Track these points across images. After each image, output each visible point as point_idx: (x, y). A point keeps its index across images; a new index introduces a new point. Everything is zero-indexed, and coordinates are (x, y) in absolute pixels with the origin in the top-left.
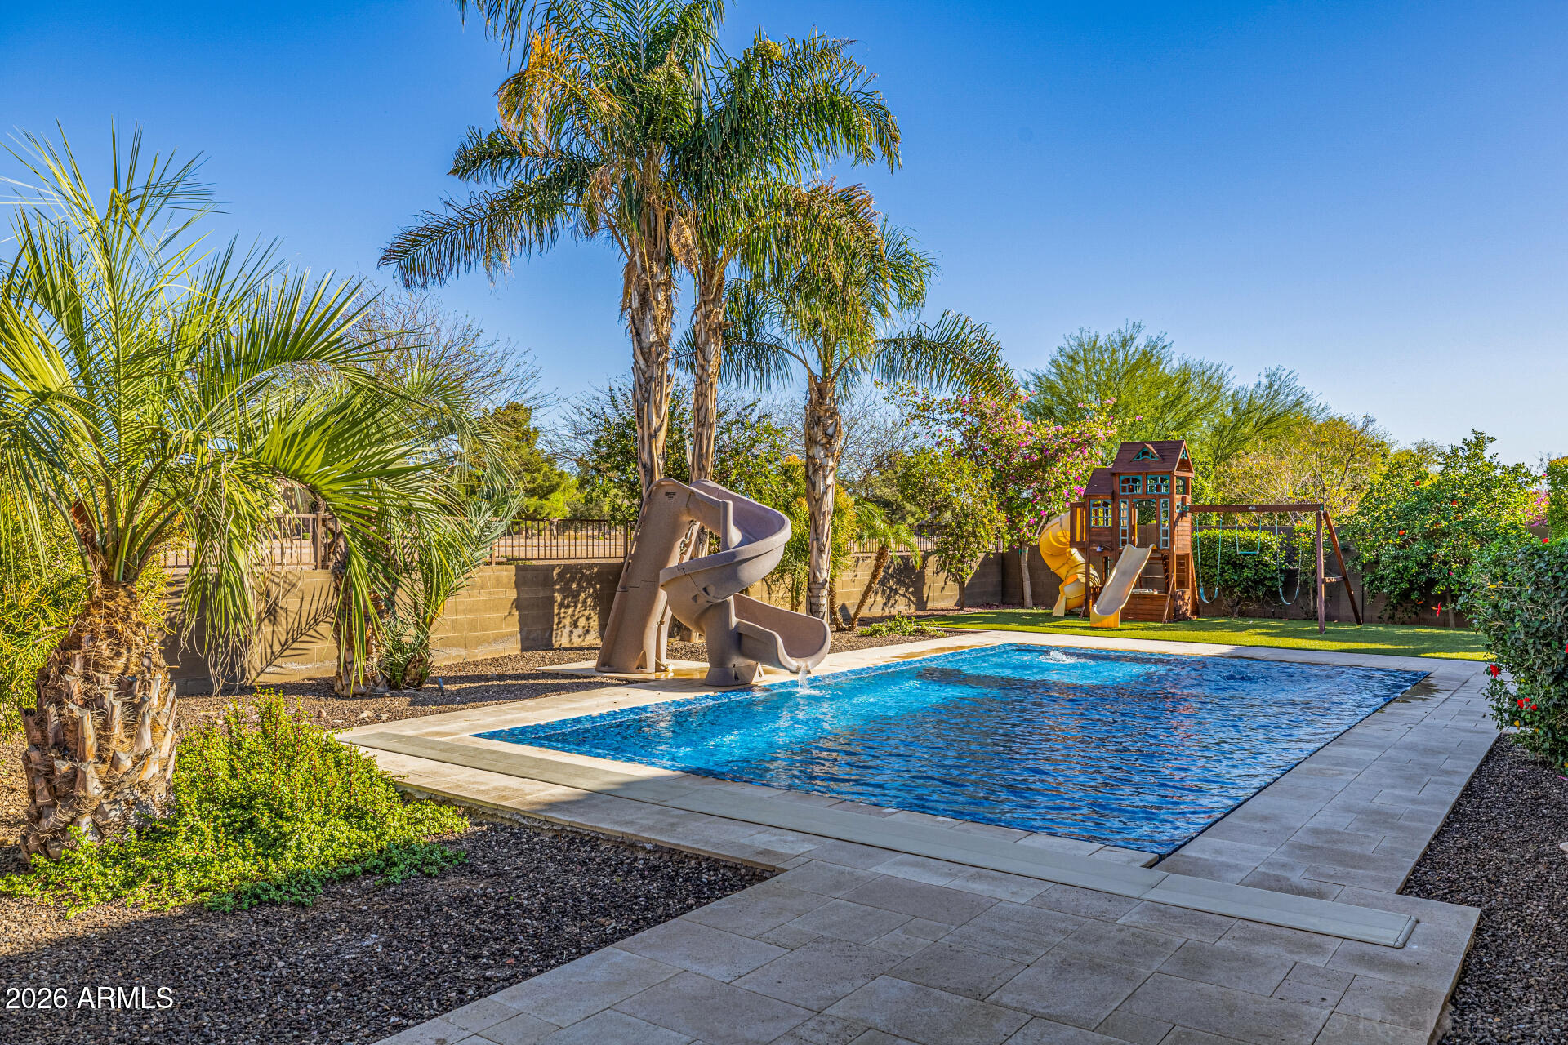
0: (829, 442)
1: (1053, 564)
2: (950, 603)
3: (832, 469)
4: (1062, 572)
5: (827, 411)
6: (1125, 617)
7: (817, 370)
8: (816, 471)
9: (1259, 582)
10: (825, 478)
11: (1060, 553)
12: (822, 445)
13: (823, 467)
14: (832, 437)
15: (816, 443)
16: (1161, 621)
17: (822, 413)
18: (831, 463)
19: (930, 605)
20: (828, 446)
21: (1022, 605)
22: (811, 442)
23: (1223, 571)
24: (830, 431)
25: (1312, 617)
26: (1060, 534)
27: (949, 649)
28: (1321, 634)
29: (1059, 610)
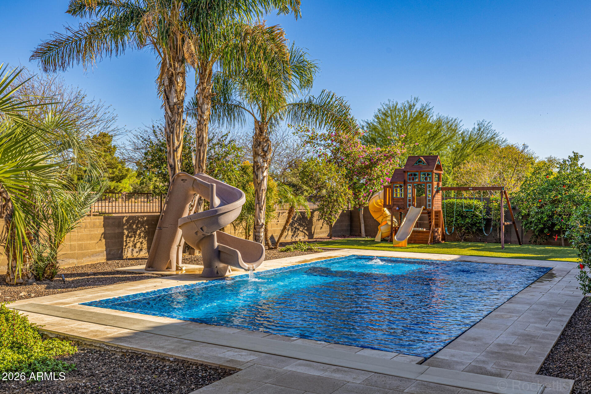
0: (265, 155)
1: (375, 216)
2: (325, 235)
3: (266, 168)
4: (380, 220)
5: (264, 139)
6: (410, 242)
7: (259, 119)
8: (258, 169)
9: (474, 224)
10: (263, 172)
11: (379, 211)
12: (261, 156)
13: (262, 167)
14: (266, 152)
15: (259, 155)
16: (427, 243)
17: (261, 140)
18: (266, 165)
19: (315, 236)
20: (264, 157)
21: (360, 236)
22: (256, 154)
23: (457, 219)
24: (266, 149)
25: (498, 241)
26: (379, 201)
27: (324, 258)
28: (503, 250)
29: (378, 238)
